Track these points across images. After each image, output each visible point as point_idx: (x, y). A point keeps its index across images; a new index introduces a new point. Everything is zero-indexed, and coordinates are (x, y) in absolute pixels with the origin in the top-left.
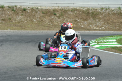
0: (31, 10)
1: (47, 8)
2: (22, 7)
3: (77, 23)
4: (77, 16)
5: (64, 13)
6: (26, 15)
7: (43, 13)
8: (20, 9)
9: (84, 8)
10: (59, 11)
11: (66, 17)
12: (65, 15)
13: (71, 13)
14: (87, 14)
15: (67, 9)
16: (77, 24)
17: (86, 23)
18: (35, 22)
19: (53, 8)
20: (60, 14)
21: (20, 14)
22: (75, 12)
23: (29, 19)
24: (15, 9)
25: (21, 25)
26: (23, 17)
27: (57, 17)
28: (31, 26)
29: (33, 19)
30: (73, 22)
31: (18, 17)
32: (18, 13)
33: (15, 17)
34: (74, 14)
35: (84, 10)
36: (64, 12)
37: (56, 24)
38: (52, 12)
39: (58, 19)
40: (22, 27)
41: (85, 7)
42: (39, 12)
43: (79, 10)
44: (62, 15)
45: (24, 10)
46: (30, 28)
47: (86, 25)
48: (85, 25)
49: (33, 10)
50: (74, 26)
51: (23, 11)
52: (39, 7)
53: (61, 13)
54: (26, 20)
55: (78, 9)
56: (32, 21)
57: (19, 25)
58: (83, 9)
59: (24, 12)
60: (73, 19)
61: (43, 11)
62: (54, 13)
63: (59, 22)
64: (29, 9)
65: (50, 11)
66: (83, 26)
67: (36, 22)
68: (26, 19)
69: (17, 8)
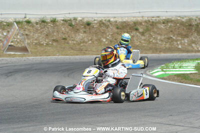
0: (98, 24)
1: (125, 20)
2: (85, 20)
3: (172, 41)
4: (171, 31)
5: (152, 27)
6: (90, 32)
7: (118, 28)
8: (81, 23)
9: (183, 18)
10: (143, 24)
11: (155, 32)
12: (152, 30)
13: (162, 26)
14: (188, 27)
15: (156, 20)
16: (172, 43)
17: (186, 41)
18: (104, 42)
19: (134, 20)
20: (145, 28)
21: (81, 30)
22: (169, 24)
23: (95, 38)
24: (73, 24)
25: (82, 47)
26: (85, 35)
27: (140, 33)
28: (96, 48)
29: (101, 38)
30: (166, 40)
31: (79, 35)
32: (78, 30)
33: (73, 35)
34: (168, 28)
35: (183, 20)
36: (151, 25)
37: (137, 44)
38: (132, 26)
39: (141, 36)
40: (82, 50)
41: (185, 17)
42: (111, 27)
43: (175, 22)
44: (147, 30)
45: (88, 24)
46: (94, 52)
47: (186, 44)
48: (184, 45)
49: (101, 23)
50: (167, 46)
51: (86, 26)
52: (112, 20)
53: (147, 26)
54: (91, 40)
55: (173, 19)
56: (99, 40)
57: (78, 47)
58: (181, 19)
59: (88, 27)
60: (166, 36)
61: (117, 25)
62: (135, 27)
63: (143, 42)
64: (96, 22)
65: (128, 25)
66: (180, 47)
67: (107, 43)
68: (90, 38)
69: (77, 22)
